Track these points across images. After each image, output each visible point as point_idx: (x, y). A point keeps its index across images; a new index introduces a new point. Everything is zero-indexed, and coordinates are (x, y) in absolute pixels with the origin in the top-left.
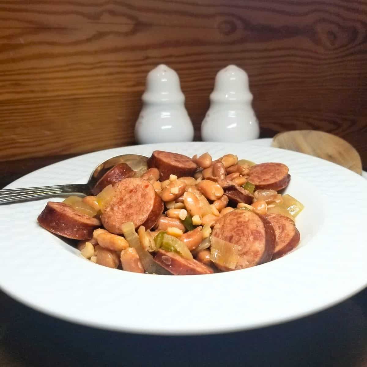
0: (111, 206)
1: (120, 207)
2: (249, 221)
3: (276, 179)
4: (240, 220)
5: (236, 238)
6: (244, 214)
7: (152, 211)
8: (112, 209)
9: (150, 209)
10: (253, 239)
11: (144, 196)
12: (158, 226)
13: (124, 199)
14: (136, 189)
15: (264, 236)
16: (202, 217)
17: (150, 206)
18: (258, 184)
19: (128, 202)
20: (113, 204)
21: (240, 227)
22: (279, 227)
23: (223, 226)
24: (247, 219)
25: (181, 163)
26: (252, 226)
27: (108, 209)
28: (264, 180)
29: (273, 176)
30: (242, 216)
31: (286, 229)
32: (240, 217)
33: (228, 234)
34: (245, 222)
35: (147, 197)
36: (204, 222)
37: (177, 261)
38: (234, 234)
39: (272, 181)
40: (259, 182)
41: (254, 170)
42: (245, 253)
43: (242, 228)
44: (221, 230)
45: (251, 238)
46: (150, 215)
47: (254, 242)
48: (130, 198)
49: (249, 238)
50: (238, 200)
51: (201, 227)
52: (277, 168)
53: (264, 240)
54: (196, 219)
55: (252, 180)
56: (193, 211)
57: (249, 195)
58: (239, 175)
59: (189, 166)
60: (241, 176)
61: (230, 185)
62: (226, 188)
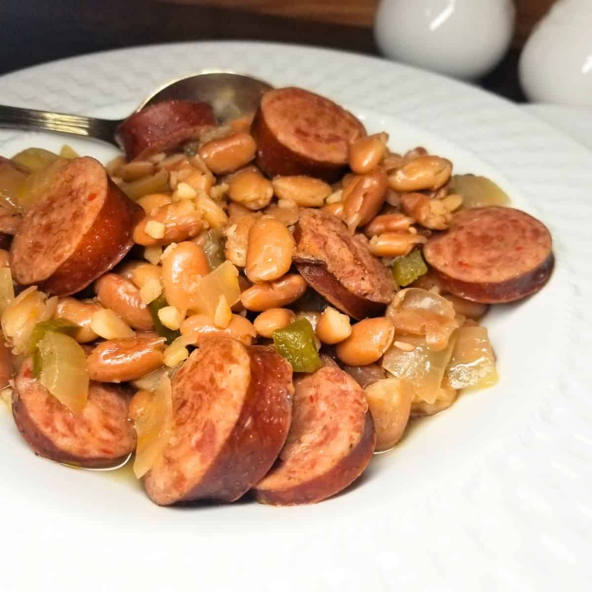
2: (222, 390)
4: (217, 375)
5: (185, 412)
6: (233, 367)
8: (33, 217)
10: (197, 442)
13: (54, 205)
14: (78, 191)
16: (188, 315)
17: (69, 249)
19: (54, 215)
21: (206, 393)
24: (224, 385)
26: (216, 410)
28: (461, 264)
29: (490, 260)
31: (328, 444)
34: (217, 388)
35: (79, 222)
36: (182, 331)
38: (190, 402)
40: (446, 265)
41: (475, 220)
42: (170, 462)
43: (206, 397)
45: (196, 438)
47: (192, 450)
48: (60, 208)
49: (195, 433)
50: (329, 298)
51: (163, 340)
52: (521, 244)
53: (210, 461)
54: (168, 316)
55: (438, 251)
56: (170, 297)
57: (368, 297)
58: (408, 225)
59: (322, 154)
60: (413, 230)
61: (313, 259)
62: (300, 261)
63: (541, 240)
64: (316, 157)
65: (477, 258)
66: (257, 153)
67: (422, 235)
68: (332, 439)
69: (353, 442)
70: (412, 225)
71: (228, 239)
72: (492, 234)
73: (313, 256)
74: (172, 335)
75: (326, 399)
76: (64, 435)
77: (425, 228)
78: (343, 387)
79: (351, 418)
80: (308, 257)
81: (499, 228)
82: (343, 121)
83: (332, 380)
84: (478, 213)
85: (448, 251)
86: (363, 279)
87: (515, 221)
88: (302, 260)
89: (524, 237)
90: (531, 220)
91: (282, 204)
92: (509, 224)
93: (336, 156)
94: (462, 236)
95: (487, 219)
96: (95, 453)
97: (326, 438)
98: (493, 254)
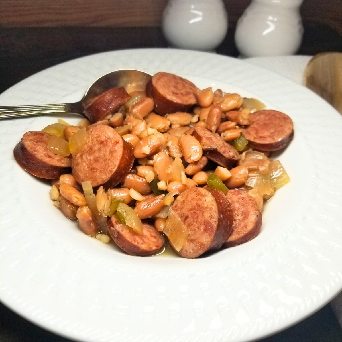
0: (82, 152)
1: (89, 158)
2: (206, 208)
3: (274, 139)
4: (199, 203)
5: (190, 220)
6: (206, 198)
7: (116, 172)
8: (81, 157)
9: (113, 170)
10: (204, 230)
11: (112, 153)
12: (124, 183)
13: (93, 150)
14: (106, 141)
15: (215, 231)
16: (169, 183)
17: (114, 167)
18: (252, 140)
19: (97, 154)
20: (84, 151)
21: (198, 211)
22: (243, 212)
23: (184, 201)
24: (205, 205)
25: (178, 97)
26: (207, 215)
27: (78, 155)
28: (261, 137)
29: (272, 133)
30: (203, 199)
31: (248, 218)
32: (200, 199)
33: (185, 212)
34: (202, 207)
35: (114, 155)
36: (169, 190)
37: (123, 236)
38: (190, 216)
39: (268, 141)
40: (255, 138)
41: (258, 117)
42: (192, 241)
43: (198, 212)
44: (181, 205)
45: (202, 228)
46: (113, 175)
47: (203, 233)
48: (99, 150)
49: (201, 226)
50: (219, 163)
51: (164, 195)
52: (281, 124)
53: (213, 235)
54: (161, 185)
55: (249, 133)
56: (160, 177)
57: (233, 158)
58: (235, 126)
59: (187, 101)
60: (237, 127)
61: (211, 148)
62: (207, 150)
63: (288, 121)
64: (185, 103)
65: (266, 134)
66: (155, 106)
67: (241, 128)
68: (248, 216)
69: (257, 215)
70: (236, 125)
71: (170, 147)
72: (267, 122)
73: (211, 147)
74: (166, 192)
75: (237, 202)
76: (142, 244)
77: (242, 125)
78: (242, 196)
79: (252, 206)
80: (209, 148)
81: (269, 119)
82: (187, 84)
83: (236, 194)
84: (257, 114)
85: (253, 133)
86: (230, 152)
87: (274, 115)
88: (207, 149)
89: (281, 121)
90: (280, 113)
91: (174, 127)
92: (272, 117)
93: (192, 101)
94: (255, 126)
95: (262, 116)
96: (154, 248)
97: (245, 216)
98: (272, 131)
